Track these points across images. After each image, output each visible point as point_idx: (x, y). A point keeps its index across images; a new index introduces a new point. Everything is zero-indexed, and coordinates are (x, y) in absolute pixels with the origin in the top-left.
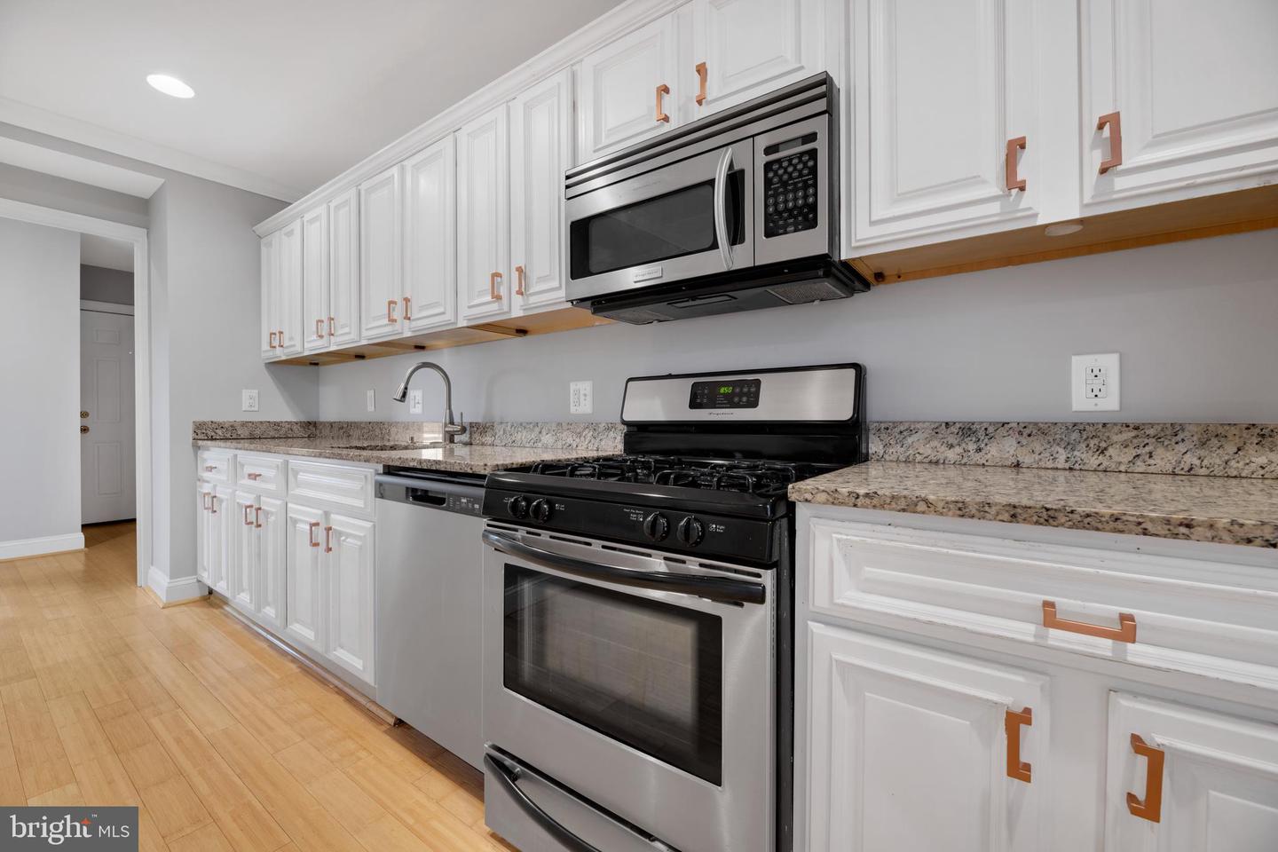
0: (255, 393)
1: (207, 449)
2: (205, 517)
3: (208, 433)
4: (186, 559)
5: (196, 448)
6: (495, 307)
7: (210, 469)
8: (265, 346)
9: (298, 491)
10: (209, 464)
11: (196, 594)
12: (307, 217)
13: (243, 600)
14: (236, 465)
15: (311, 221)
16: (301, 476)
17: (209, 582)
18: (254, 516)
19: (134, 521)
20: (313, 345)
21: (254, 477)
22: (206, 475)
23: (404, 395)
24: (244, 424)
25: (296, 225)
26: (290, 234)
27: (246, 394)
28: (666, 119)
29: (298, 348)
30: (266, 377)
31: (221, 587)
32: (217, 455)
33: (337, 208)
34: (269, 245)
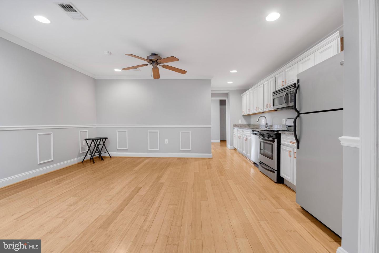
0: (241, 120)
1: (234, 128)
2: (234, 138)
3: (235, 126)
4: (232, 144)
5: (233, 128)
6: (267, 109)
7: (235, 131)
8: (242, 113)
9: (244, 134)
10: (235, 130)
11: (233, 149)
12: (247, 94)
13: (238, 149)
14: (238, 131)
15: (248, 94)
16: (244, 132)
17: (235, 147)
18: (240, 137)
19: (226, 140)
20: (248, 113)
21: (240, 132)
22: (235, 132)
23: (258, 121)
24: (239, 125)
25: (246, 95)
26: (245, 96)
27: (240, 120)
28: (283, 85)
29: (246, 114)
30: (242, 117)
31: (236, 148)
32: (236, 129)
33: (251, 93)
34: (242, 97)
